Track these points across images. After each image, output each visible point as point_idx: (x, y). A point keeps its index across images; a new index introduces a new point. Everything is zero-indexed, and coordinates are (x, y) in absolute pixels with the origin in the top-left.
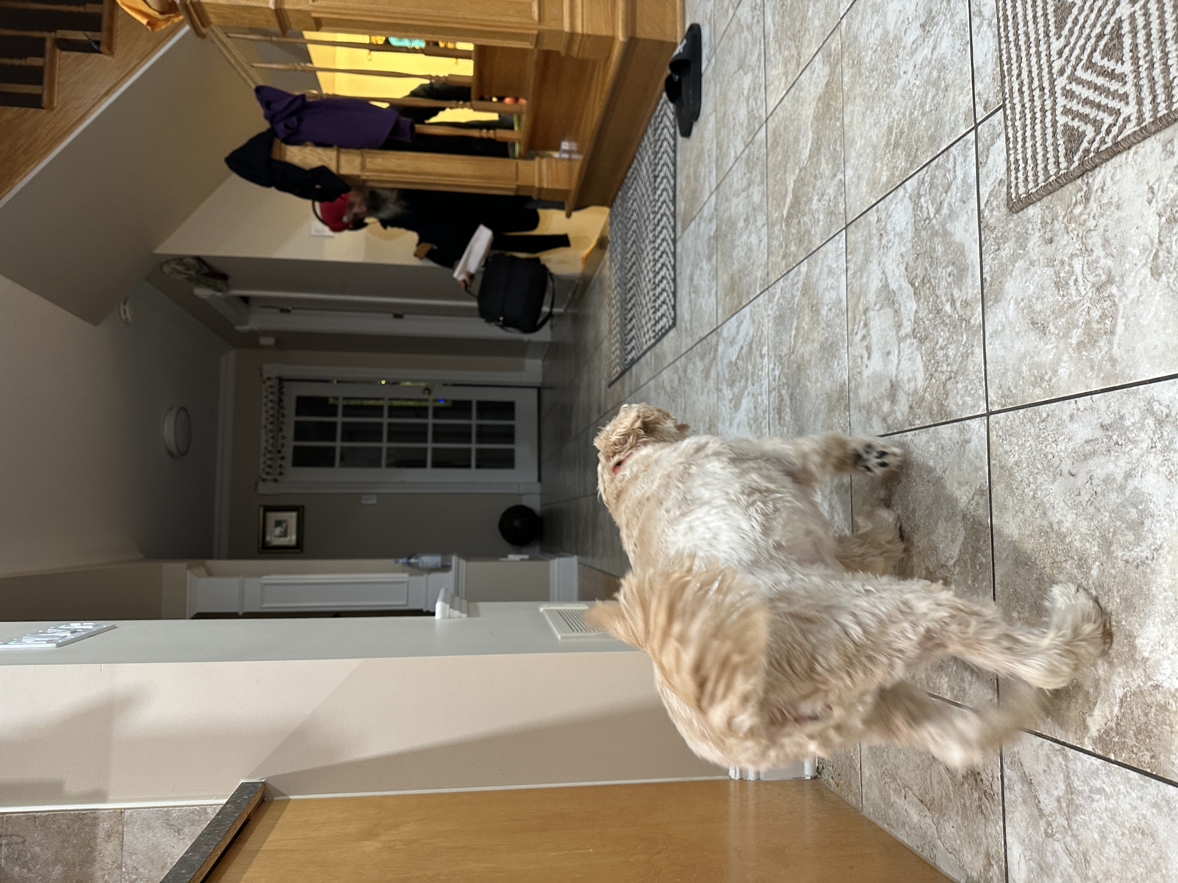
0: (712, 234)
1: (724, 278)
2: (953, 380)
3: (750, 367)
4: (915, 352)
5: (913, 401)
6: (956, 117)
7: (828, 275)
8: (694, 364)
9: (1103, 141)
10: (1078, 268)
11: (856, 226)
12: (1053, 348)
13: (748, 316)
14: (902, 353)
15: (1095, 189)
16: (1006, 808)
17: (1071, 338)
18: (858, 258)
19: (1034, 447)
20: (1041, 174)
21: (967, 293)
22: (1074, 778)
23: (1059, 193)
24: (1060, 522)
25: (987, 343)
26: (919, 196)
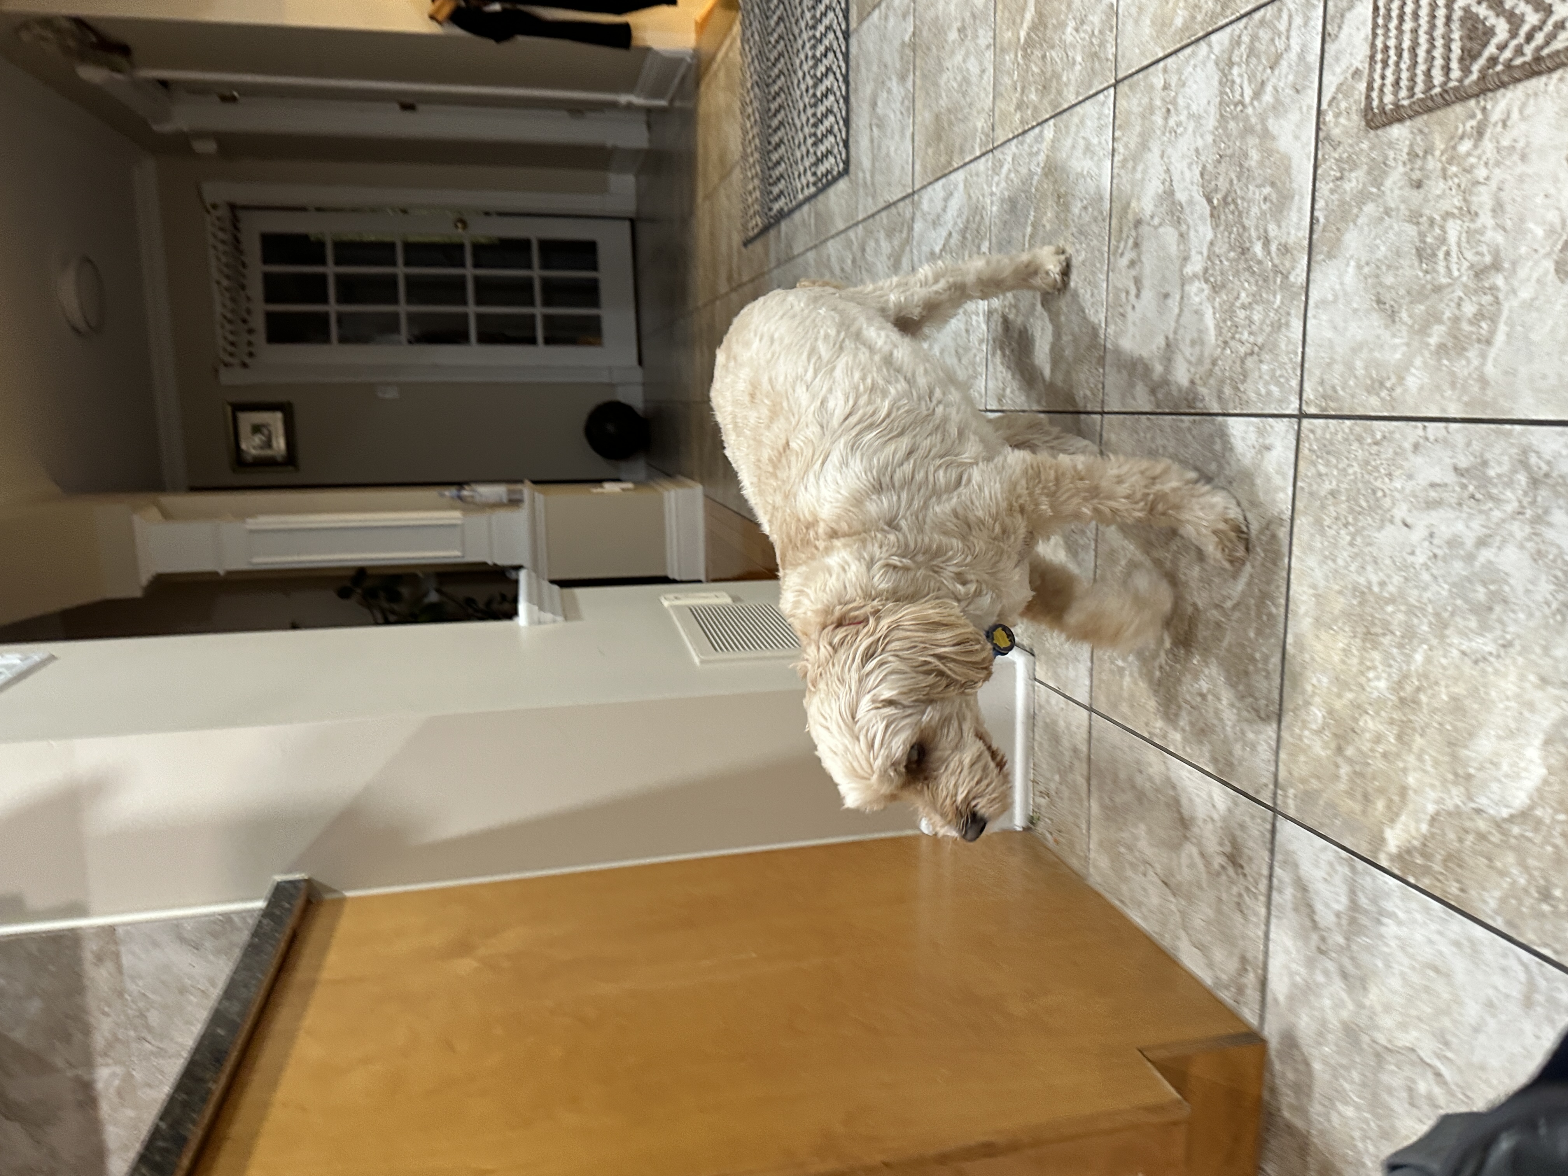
0: (907, 39)
1: (925, 116)
2: (1255, 357)
4: (1206, 303)
5: (1195, 373)
7: (1085, 153)
8: (877, 241)
9: (1519, 51)
10: (1452, 237)
11: (1131, 87)
12: (1401, 345)
13: (961, 186)
14: (1186, 301)
15: (1493, 120)
16: (1272, 912)
17: (1429, 336)
18: (1131, 139)
20: (1420, 79)
21: (1289, 234)
22: (1361, 895)
23: (1440, 114)
24: (1382, 584)
25: (1309, 314)
26: (1231, 64)
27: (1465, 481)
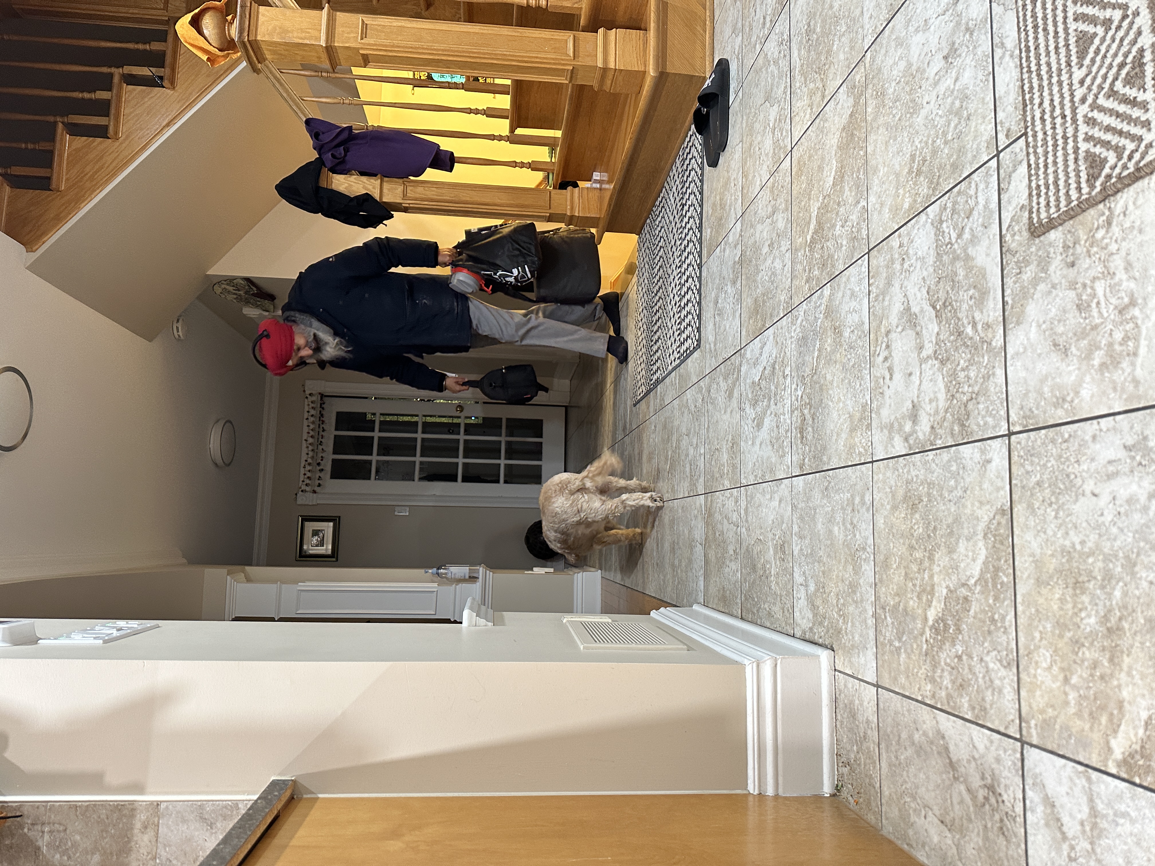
0: (737, 259)
1: (748, 302)
2: (974, 401)
3: (773, 388)
4: (937, 373)
5: (934, 421)
6: (978, 145)
7: (851, 298)
8: (718, 384)
9: (1125, 167)
10: (1100, 292)
11: (878, 251)
12: (1074, 370)
13: (772, 337)
14: (923, 374)
15: (1117, 213)
16: (1028, 831)
17: (1093, 359)
18: (880, 282)
19: (1056, 467)
20: (1063, 199)
21: (989, 316)
22: (1098, 801)
23: (1080, 217)
24: (1083, 543)
25: (1008, 364)
26: (941, 222)
27: (1133, 454)
